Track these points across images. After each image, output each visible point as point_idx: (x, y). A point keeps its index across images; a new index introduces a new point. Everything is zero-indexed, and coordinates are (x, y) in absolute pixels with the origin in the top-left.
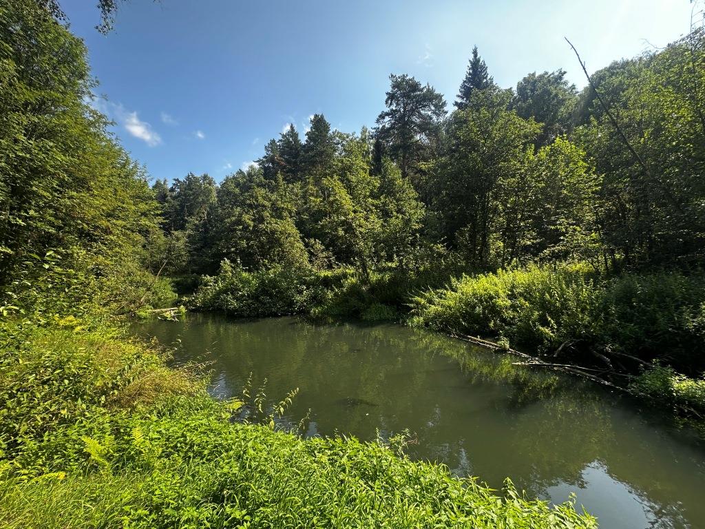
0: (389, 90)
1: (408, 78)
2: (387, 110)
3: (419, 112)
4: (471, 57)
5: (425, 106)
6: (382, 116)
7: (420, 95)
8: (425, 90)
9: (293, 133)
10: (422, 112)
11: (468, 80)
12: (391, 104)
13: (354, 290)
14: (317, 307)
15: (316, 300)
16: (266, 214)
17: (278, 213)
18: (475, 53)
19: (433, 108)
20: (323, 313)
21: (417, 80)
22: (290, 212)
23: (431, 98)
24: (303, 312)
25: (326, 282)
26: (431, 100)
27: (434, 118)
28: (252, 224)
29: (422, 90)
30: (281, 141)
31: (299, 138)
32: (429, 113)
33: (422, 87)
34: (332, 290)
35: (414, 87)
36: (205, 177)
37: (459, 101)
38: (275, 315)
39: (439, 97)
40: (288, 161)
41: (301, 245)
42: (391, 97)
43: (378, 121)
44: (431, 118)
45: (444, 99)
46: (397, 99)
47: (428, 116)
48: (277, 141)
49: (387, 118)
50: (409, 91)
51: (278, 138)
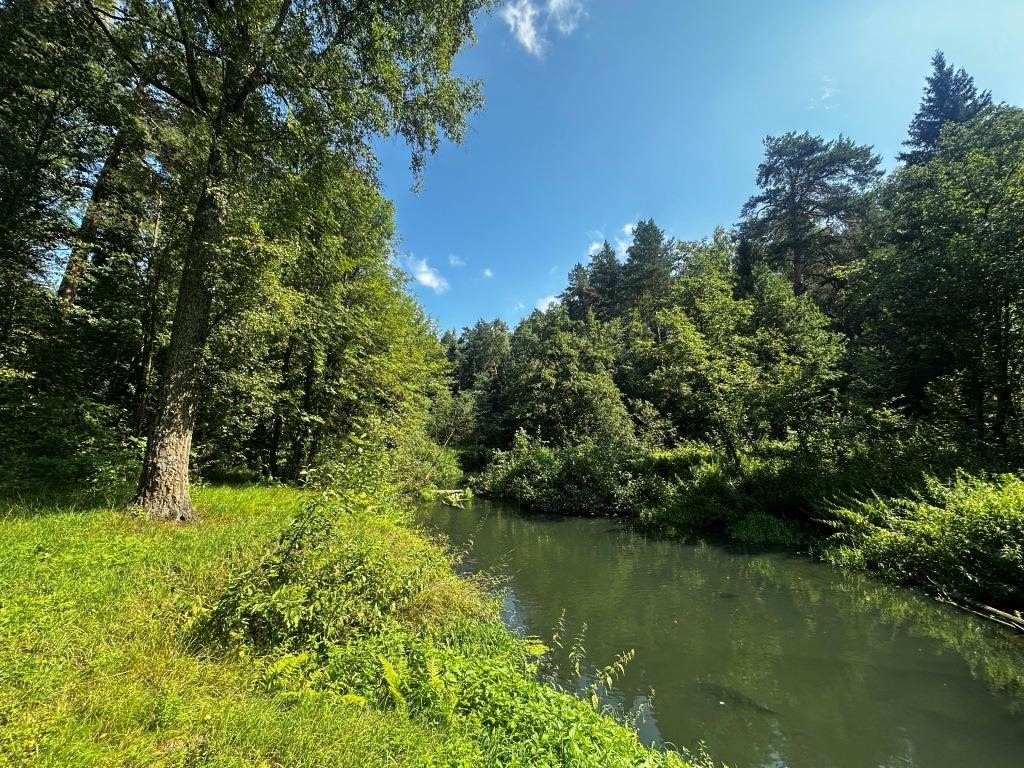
0: (764, 160)
1: (795, 136)
2: (760, 192)
3: (824, 185)
4: (931, 72)
5: (833, 172)
6: (752, 204)
7: (822, 157)
8: (833, 147)
9: (608, 253)
10: (830, 183)
11: (927, 111)
12: (766, 182)
13: (712, 484)
14: (650, 508)
15: (649, 497)
16: (573, 367)
17: (588, 364)
18: (939, 62)
19: (851, 172)
20: (660, 519)
21: (813, 135)
22: (606, 362)
23: (847, 157)
24: (628, 515)
25: (664, 469)
26: (845, 161)
27: (856, 187)
28: (554, 381)
29: (826, 148)
30: (592, 264)
31: (617, 257)
32: (845, 182)
33: (825, 144)
34: (675, 482)
35: (812, 146)
36: (496, 323)
37: (908, 150)
38: (586, 515)
39: (864, 152)
40: (601, 291)
41: (622, 409)
42: (767, 171)
43: (744, 213)
44: (848, 189)
45: (874, 153)
46: (778, 171)
47: (842, 186)
48: (584, 266)
49: (761, 205)
50: (801, 155)
51: (586, 261)
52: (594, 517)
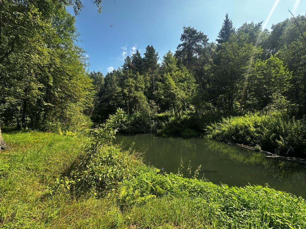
0: (183, 33)
1: (191, 28)
2: (182, 43)
3: (196, 44)
4: (225, 18)
5: (199, 41)
6: (179, 46)
7: (196, 36)
8: (199, 34)
9: (138, 54)
11: (223, 29)
12: (183, 40)
13: (174, 122)
14: (159, 129)
15: (159, 126)
16: (133, 89)
17: (137, 89)
18: (227, 16)
19: (202, 42)
20: (162, 132)
21: (195, 29)
22: (142, 89)
23: (202, 37)
24: (154, 132)
25: (161, 118)
26: (201, 38)
27: (203, 46)
28: (127, 93)
29: (197, 33)
30: (132, 57)
31: (141, 56)
32: (201, 44)
33: (197, 32)
34: (164, 122)
35: (194, 32)
36: (99, 73)
37: (218, 38)
39: (205, 36)
40: (136, 66)
42: (183, 37)
43: (178, 48)
44: (201, 46)
45: (208, 37)
46: (186, 38)
47: (200, 45)
48: (130, 57)
49: (182, 47)
50: (192, 34)
51: (131, 56)
52: (145, 133)
